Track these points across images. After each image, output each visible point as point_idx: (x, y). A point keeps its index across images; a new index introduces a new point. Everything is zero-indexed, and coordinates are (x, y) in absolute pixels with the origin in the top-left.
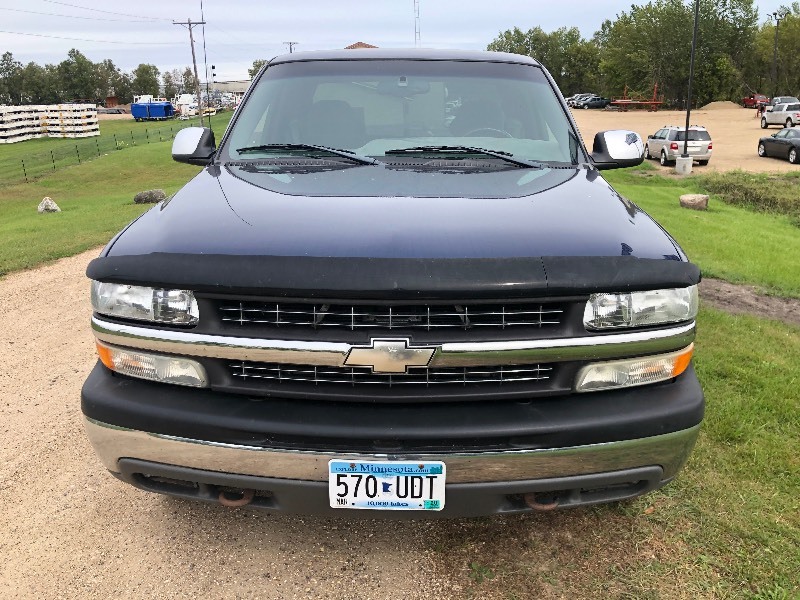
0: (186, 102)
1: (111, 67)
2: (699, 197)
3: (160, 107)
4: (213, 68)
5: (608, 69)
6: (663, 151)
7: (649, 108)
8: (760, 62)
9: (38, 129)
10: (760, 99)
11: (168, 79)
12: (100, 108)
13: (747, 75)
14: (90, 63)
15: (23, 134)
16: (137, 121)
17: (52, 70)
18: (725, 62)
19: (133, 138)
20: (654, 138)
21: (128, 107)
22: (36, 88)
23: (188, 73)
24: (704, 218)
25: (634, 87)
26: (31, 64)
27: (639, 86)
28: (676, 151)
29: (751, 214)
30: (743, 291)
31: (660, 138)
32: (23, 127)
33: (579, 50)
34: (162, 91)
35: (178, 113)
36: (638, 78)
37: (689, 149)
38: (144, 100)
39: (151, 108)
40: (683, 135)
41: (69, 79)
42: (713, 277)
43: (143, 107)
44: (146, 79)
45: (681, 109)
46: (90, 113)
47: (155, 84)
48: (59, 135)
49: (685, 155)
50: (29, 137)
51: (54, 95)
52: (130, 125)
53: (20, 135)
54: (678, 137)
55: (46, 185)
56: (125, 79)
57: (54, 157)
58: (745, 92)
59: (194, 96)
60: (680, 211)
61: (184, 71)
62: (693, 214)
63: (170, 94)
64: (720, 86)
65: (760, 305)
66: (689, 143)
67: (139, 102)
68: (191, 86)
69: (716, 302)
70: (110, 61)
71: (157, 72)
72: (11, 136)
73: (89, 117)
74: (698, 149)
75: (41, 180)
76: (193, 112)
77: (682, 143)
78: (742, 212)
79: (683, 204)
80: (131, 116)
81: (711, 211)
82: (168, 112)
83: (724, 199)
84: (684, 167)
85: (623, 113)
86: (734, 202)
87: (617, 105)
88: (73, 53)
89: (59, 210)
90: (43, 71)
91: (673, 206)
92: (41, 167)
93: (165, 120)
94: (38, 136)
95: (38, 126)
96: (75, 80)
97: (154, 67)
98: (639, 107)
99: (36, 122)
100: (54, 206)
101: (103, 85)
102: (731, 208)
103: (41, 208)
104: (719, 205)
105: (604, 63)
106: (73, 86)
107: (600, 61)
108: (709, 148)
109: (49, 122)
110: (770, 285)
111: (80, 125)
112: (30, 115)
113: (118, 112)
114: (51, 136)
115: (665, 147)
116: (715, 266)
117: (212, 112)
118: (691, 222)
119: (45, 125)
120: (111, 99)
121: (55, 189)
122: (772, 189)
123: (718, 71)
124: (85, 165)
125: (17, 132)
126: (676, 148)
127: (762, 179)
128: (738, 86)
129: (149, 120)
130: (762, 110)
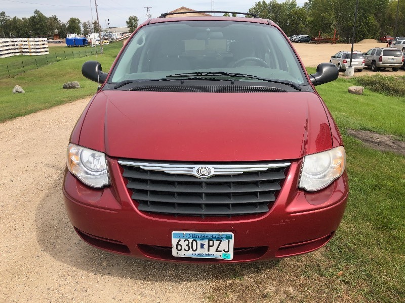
0: (93, 38)
1: (55, 19)
2: (358, 88)
3: (80, 40)
4: (108, 20)
5: (312, 22)
6: (339, 64)
7: (332, 42)
8: (390, 19)
9: (17, 51)
10: (389, 38)
11: (85, 26)
12: (50, 40)
13: (382, 25)
14: (45, 17)
15: (10, 53)
16: (69, 47)
17: (25, 20)
18: (372, 19)
19: (65, 56)
20: (334, 57)
21: (64, 40)
22: (18, 30)
23: (96, 22)
24: (361, 99)
25: (324, 31)
26: (15, 18)
27: (327, 31)
28: (345, 64)
29: (386, 97)
30: (386, 138)
31: (338, 57)
32: (9, 49)
33: (296, 12)
34: (82, 31)
35: (89, 44)
36: (327, 27)
37: (352, 63)
38: (72, 36)
39: (76, 40)
40: (350, 56)
41: (35, 25)
42: (368, 130)
43: (72, 40)
44: (74, 25)
45: (348, 43)
46: (44, 42)
47: (79, 28)
48: (28, 54)
49: (350, 66)
50: (12, 55)
51: (27, 33)
52: (64, 49)
53: (8, 54)
54: (347, 56)
55: (20, 79)
56: (63, 25)
57: (24, 65)
58: (381, 34)
59: (98, 34)
60: (348, 95)
61: (94, 21)
62: (355, 97)
63: (86, 33)
64: (369, 31)
65: (396, 146)
66: (353, 60)
67: (70, 37)
68: (97, 29)
69: (371, 144)
70: (55, 16)
71: (79, 22)
72: (4, 54)
73: (43, 44)
74: (357, 63)
75: (16, 77)
76: (97, 43)
77: (349, 60)
78: (381, 96)
79: (350, 91)
80: (65, 45)
81: (365, 95)
82: (85, 42)
83: (371, 89)
84: (350, 72)
85: (318, 45)
86: (376, 90)
87: (315, 41)
88: (36, 12)
89: (24, 92)
90: (21, 21)
91: (345, 93)
92: (18, 70)
93: (82, 46)
94: (18, 54)
95: (17, 49)
96: (38, 26)
97: (78, 19)
98: (327, 42)
99: (17, 47)
100: (21, 90)
101: (52, 29)
102: (375, 94)
103: (14, 91)
104: (369, 92)
105: (309, 19)
106: (37, 29)
107: (307, 18)
108: (363, 62)
109: (23, 47)
110: (400, 135)
111: (39, 48)
112: (13, 43)
113: (59, 42)
114: (24, 54)
115: (340, 62)
116: (370, 125)
117: (107, 42)
118: (354, 100)
119: (21, 48)
120: (56, 35)
121: (23, 81)
122: (397, 84)
123: (368, 23)
124: (40, 69)
125: (7, 52)
126: (346, 62)
127: (391, 79)
128: (378, 31)
129: (75, 47)
130: (390, 43)
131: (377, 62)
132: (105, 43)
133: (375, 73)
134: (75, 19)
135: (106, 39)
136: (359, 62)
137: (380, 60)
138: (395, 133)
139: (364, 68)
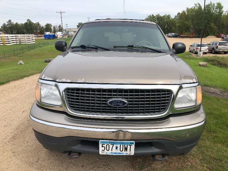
0: (59, 34)
2: (204, 63)
3: (52, 35)
5: (179, 27)
6: (194, 50)
7: (190, 37)
8: (223, 25)
9: (18, 41)
10: (223, 35)
11: (54, 27)
12: (36, 36)
13: (218, 28)
14: (33, 23)
15: (14, 43)
16: (46, 39)
17: (22, 25)
18: (212, 25)
19: (44, 44)
20: (192, 46)
21: (43, 35)
22: (18, 30)
23: (60, 26)
24: (206, 69)
25: (186, 32)
26: (16, 23)
27: (187, 31)
28: (198, 50)
29: (219, 68)
30: (217, 90)
31: (193, 46)
32: (14, 40)
33: (170, 21)
34: (53, 31)
35: (57, 37)
36: (187, 29)
37: (201, 49)
38: (48, 33)
39: (49, 35)
40: (200, 45)
41: (27, 27)
42: (208, 86)
43: (47, 35)
44: (48, 27)
45: (199, 38)
47: (51, 29)
48: (24, 43)
49: (201, 51)
50: (16, 43)
51: (23, 32)
52: (43, 40)
54: (198, 46)
55: (20, 57)
56: (43, 27)
57: (22, 49)
58: (218, 33)
59: (62, 32)
60: (199, 67)
61: (59, 25)
62: (202, 68)
63: (55, 31)
64: (211, 31)
65: (222, 94)
66: (202, 48)
67: (46, 34)
68: (61, 29)
69: (209, 93)
70: (38, 23)
71: (51, 26)
72: (10, 43)
73: (32, 38)
74: (204, 49)
75: (18, 55)
76: (61, 37)
77: (200, 47)
78: (217, 67)
79: (200, 65)
80: (43, 38)
81: (208, 67)
82: (54, 37)
83: (212, 64)
84: (200, 54)
85: (183, 39)
86: (214, 65)
87: (181, 36)
89: (24, 64)
90: (20, 25)
91: (197, 66)
92: (19, 52)
93: (53, 39)
94: (18, 43)
96: (29, 28)
97: (51, 24)
98: (187, 37)
99: (18, 39)
100: (22, 63)
101: (36, 29)
102: (214, 66)
103: (19, 63)
104: (210, 66)
105: (177, 24)
106: (28, 29)
107: (176, 24)
108: (208, 49)
109: (21, 39)
110: (225, 89)
111: (30, 40)
112: (16, 37)
113: (40, 37)
114: (22, 43)
115: (195, 49)
116: (209, 83)
117: (66, 37)
118: (202, 70)
119: (20, 40)
120: (38, 33)
121: (22, 58)
122: (226, 61)
123: (211, 27)
124: (31, 51)
125: (12, 42)
126: (198, 49)
127: (223, 58)
128: (216, 31)
129: (49, 39)
130: (223, 38)
131: (215, 49)
132: (65, 37)
133: (214, 55)
134: (49, 24)
135: (65, 35)
136: (205, 49)
137: (217, 47)
138: (222, 88)
139: (208, 52)
